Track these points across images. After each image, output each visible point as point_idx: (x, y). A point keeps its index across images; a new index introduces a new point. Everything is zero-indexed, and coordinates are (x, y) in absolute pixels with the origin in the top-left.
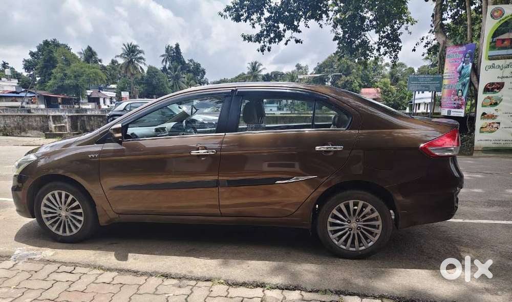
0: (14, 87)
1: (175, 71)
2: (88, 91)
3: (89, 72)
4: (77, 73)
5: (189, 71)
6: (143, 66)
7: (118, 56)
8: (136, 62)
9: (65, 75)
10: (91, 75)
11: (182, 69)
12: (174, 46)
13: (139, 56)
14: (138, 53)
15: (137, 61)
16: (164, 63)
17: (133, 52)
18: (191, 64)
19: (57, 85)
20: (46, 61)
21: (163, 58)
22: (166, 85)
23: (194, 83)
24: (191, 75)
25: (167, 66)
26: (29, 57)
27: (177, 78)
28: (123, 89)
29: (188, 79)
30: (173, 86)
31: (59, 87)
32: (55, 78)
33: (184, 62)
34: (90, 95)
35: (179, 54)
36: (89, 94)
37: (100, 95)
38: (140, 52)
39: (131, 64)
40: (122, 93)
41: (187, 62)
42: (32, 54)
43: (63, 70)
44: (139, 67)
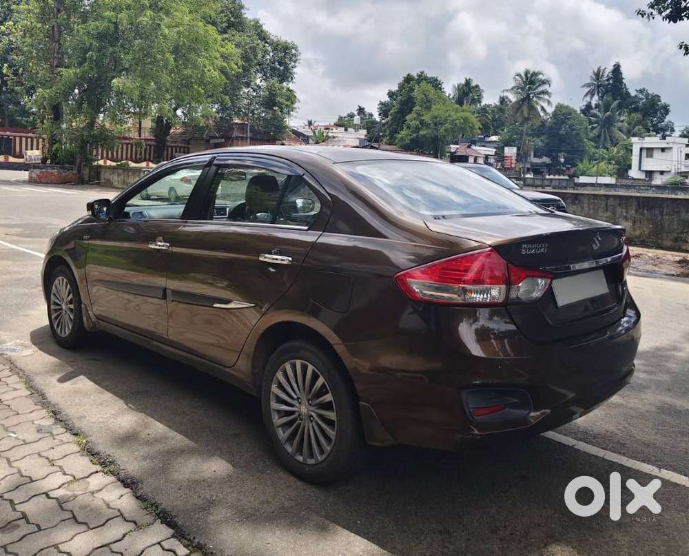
0: (358, 140)
1: (606, 111)
2: (452, 146)
3: (455, 118)
4: (438, 119)
5: (636, 110)
6: (545, 105)
7: (507, 90)
8: (535, 99)
9: (422, 122)
10: (457, 122)
11: (620, 106)
12: (610, 68)
13: (540, 89)
14: (539, 85)
15: (537, 97)
16: (588, 98)
17: (532, 83)
18: (641, 96)
19: (409, 138)
20: (403, 103)
21: (588, 90)
22: (583, 136)
23: (643, 130)
24: (637, 116)
25: (594, 103)
26: (386, 99)
27: (608, 123)
28: (508, 143)
29: (629, 124)
30: (599, 136)
31: (412, 140)
32: (409, 127)
33: (628, 94)
34: (455, 152)
35: (618, 81)
36: (453, 151)
37: (469, 152)
38: (543, 82)
39: (526, 103)
40: (506, 149)
41: (633, 93)
42: (391, 94)
43: (419, 115)
44: (539, 108)
